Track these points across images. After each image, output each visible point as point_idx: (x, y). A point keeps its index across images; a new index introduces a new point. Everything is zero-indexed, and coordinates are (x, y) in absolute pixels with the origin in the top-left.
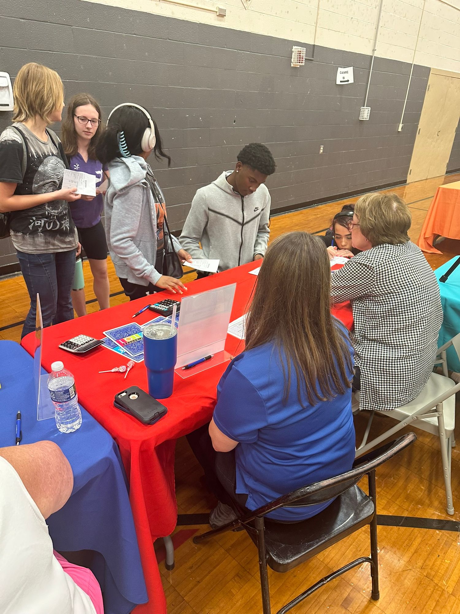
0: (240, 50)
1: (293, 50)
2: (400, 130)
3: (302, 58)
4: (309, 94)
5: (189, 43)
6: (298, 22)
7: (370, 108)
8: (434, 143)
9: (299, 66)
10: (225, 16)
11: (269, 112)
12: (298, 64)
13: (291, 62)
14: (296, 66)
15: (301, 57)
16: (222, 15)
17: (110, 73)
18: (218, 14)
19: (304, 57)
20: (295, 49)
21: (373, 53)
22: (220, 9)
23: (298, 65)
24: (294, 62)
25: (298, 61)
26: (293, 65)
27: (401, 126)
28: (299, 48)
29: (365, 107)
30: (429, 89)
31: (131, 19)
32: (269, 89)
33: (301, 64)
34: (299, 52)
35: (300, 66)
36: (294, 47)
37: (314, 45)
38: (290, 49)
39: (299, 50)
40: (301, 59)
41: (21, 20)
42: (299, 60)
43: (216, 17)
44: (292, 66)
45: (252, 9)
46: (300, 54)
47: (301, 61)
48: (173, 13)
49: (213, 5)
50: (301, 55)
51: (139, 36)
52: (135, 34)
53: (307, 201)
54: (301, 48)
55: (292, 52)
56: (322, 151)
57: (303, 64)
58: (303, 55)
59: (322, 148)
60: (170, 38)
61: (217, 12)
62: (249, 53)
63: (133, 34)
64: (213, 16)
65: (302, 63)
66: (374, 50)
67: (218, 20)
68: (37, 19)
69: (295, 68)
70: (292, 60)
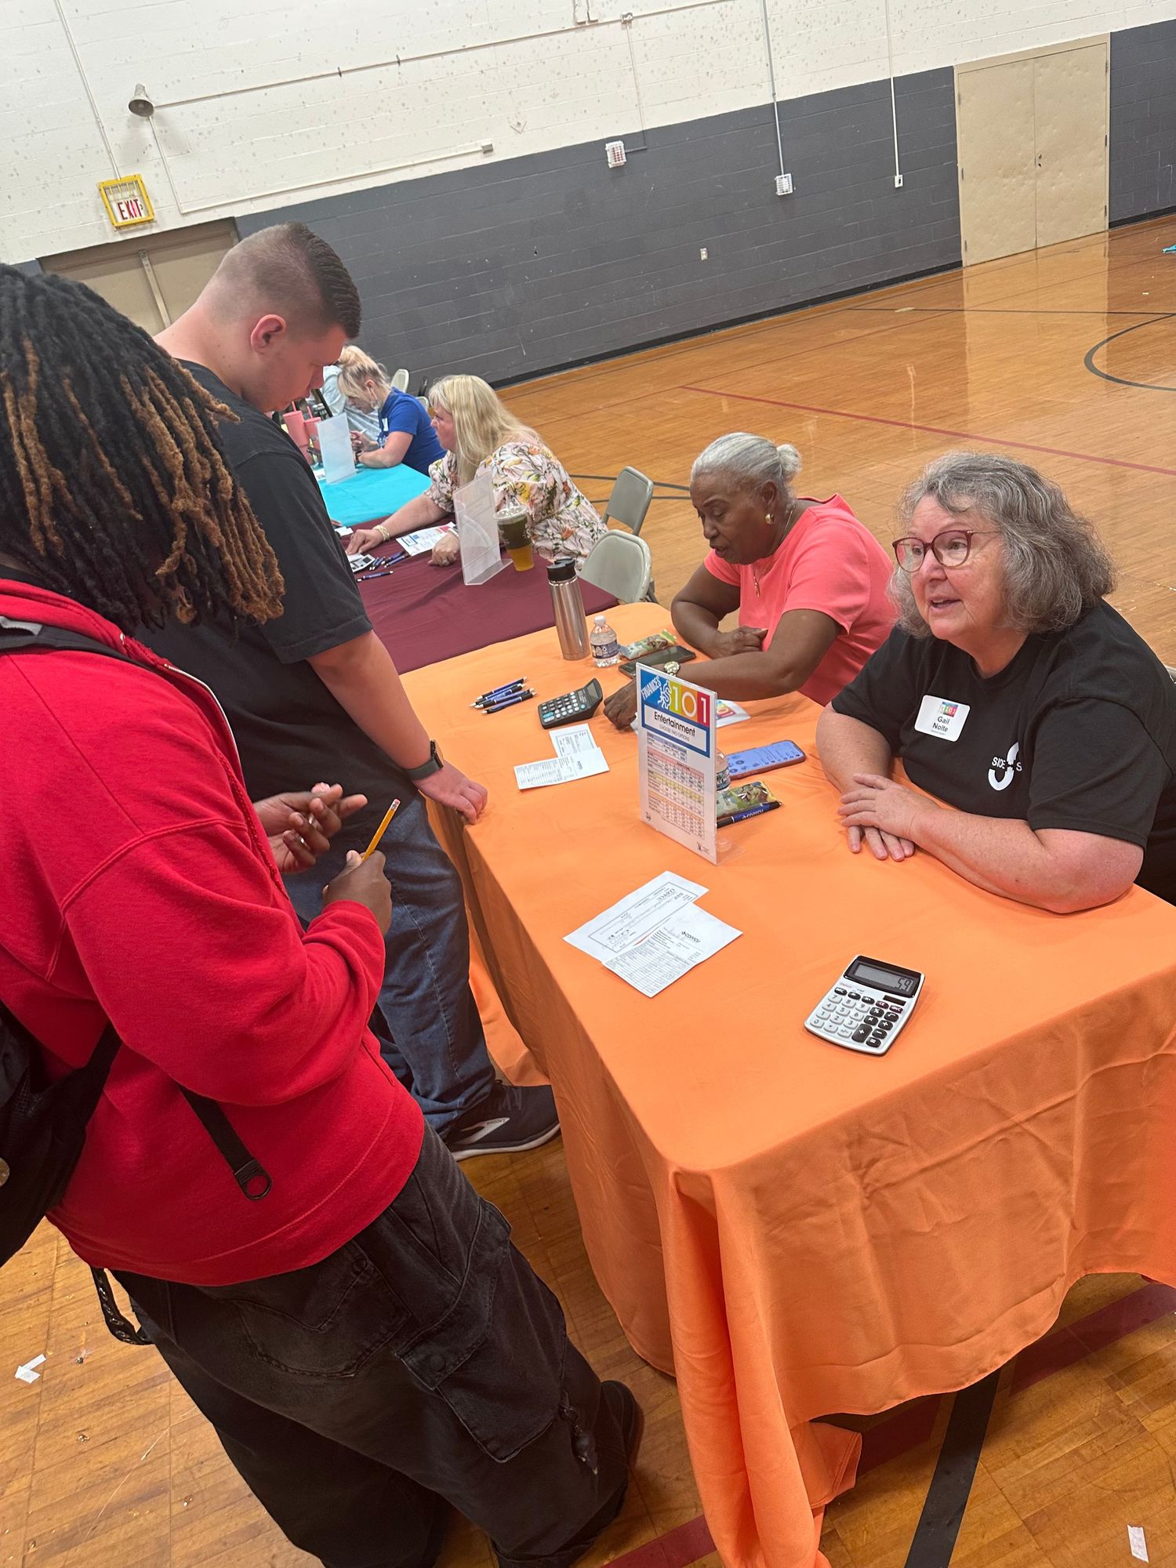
0: (524, 176)
1: (607, 149)
2: (897, 185)
4: (654, 189)
6: (607, 115)
7: (789, 175)
8: (1031, 182)
10: (492, 151)
12: (618, 162)
13: (608, 163)
14: (619, 165)
15: (620, 153)
18: (484, 152)
19: (623, 152)
20: (608, 146)
21: (774, 99)
22: (485, 147)
24: (612, 162)
25: (617, 159)
26: (613, 165)
27: (898, 177)
28: (614, 145)
29: (783, 176)
30: (963, 101)
32: (579, 204)
34: (615, 149)
35: (623, 163)
37: (643, 131)
39: (614, 147)
40: (618, 156)
43: (483, 156)
44: (610, 166)
45: (529, 129)
46: (617, 150)
47: (621, 158)
49: (476, 146)
50: (619, 150)
53: (698, 327)
54: (620, 142)
55: (606, 151)
56: (704, 256)
57: (626, 160)
58: (622, 149)
59: (704, 252)
61: (482, 151)
62: (539, 174)
66: (774, 94)
67: (486, 158)
69: (617, 168)
70: (609, 160)
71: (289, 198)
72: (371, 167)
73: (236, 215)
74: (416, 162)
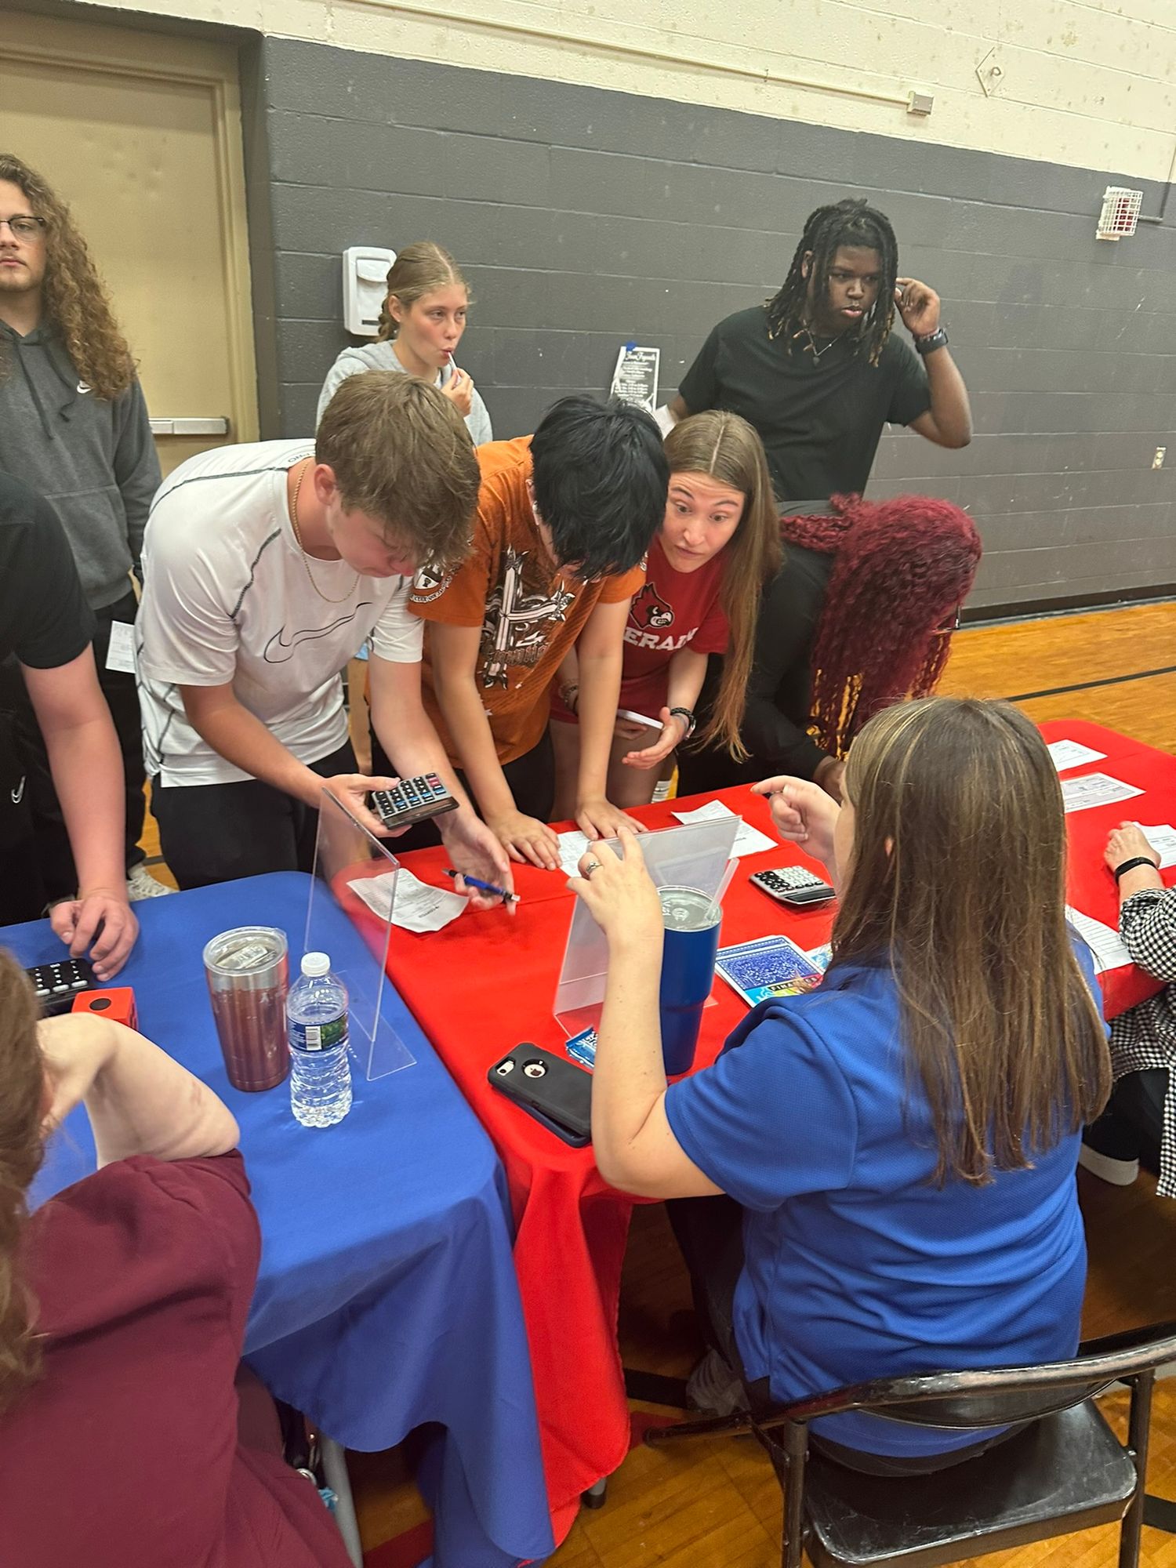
0: (957, 197)
1: (1105, 197)
3: (1129, 218)
4: (1139, 309)
5: (827, 180)
6: (1130, 124)
9: (1117, 239)
10: (929, 113)
11: (1020, 356)
12: (1117, 232)
13: (1097, 227)
14: (1111, 239)
15: (1127, 215)
16: (920, 111)
17: (624, 254)
18: (910, 110)
19: (1134, 215)
20: (1113, 194)
22: (917, 97)
23: (1114, 236)
24: (1106, 228)
25: (1117, 226)
26: (1102, 235)
28: (1124, 192)
31: (691, 127)
32: (1025, 296)
33: (1123, 233)
34: (1122, 203)
35: (1121, 237)
36: (1109, 189)
37: (1168, 184)
38: (1097, 194)
39: (1124, 197)
40: (1126, 220)
41: (438, 132)
42: (1120, 223)
43: (906, 118)
44: (1098, 237)
45: (1005, 94)
46: (1124, 206)
47: (1125, 226)
48: (795, 109)
49: (901, 87)
50: (1128, 209)
51: (706, 166)
52: (695, 162)
53: (1103, 590)
54: (1129, 190)
55: (1103, 201)
56: (1158, 462)
57: (1131, 233)
58: (1134, 209)
59: (1160, 455)
60: (782, 170)
61: (908, 104)
62: (981, 204)
63: (690, 162)
64: (899, 113)
65: (1127, 229)
67: (909, 124)
68: (474, 131)
69: (1106, 243)
70: (1101, 224)
71: (441, 41)
72: (671, 41)
73: (268, 29)
74: (771, 74)
